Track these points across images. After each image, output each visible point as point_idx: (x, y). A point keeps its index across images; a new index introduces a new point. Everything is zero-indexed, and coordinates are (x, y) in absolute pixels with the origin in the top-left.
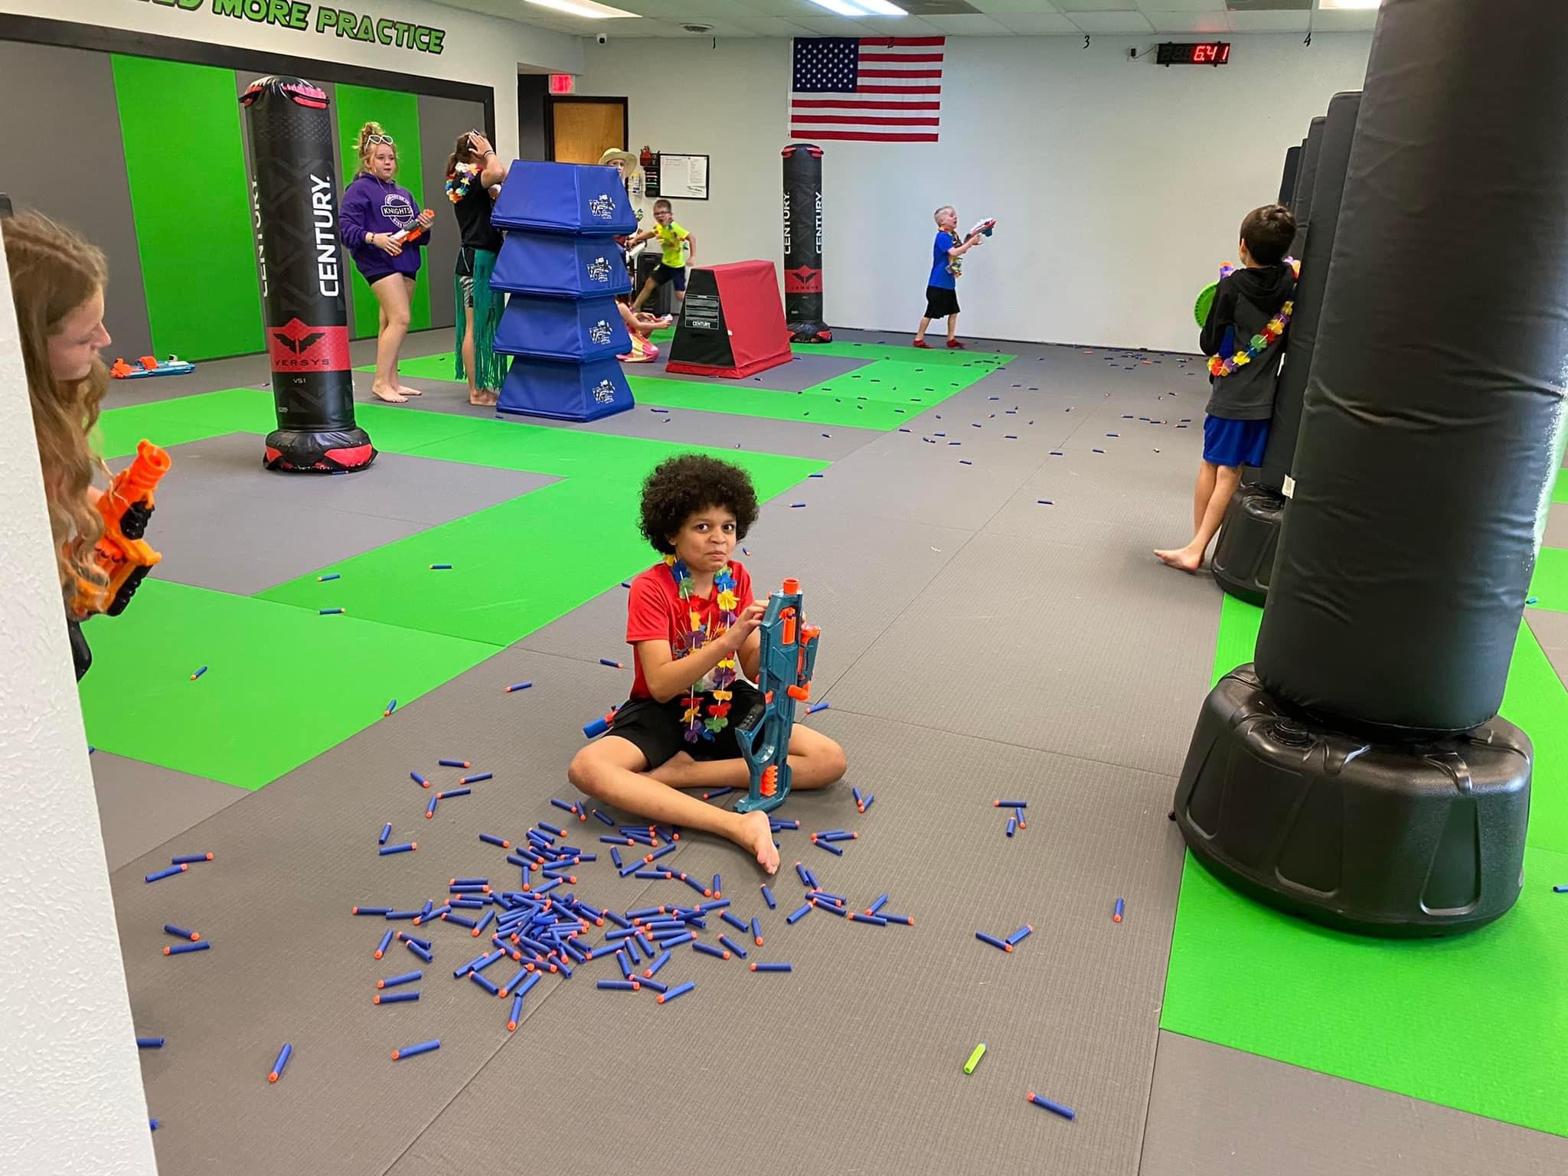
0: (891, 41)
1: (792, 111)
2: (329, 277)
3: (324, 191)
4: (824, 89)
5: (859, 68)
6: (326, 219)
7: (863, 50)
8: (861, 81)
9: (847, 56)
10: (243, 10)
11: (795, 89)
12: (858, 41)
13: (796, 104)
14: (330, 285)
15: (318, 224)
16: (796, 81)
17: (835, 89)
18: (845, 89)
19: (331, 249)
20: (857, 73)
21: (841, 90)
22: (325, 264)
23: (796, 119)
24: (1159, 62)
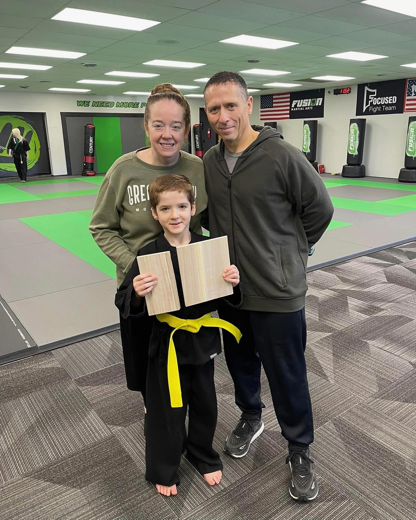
0: (279, 94)
1: (261, 114)
2: (91, 150)
3: (92, 139)
4: (267, 108)
5: (273, 102)
6: (92, 143)
7: (274, 97)
8: (274, 105)
9: (271, 99)
10: (123, 106)
11: (261, 108)
12: (273, 95)
13: (261, 112)
14: (91, 151)
15: (90, 143)
16: (261, 106)
17: (269, 107)
18: (271, 107)
19: (92, 146)
20: (273, 103)
21: (270, 108)
22: (91, 148)
23: (261, 115)
24: (334, 94)
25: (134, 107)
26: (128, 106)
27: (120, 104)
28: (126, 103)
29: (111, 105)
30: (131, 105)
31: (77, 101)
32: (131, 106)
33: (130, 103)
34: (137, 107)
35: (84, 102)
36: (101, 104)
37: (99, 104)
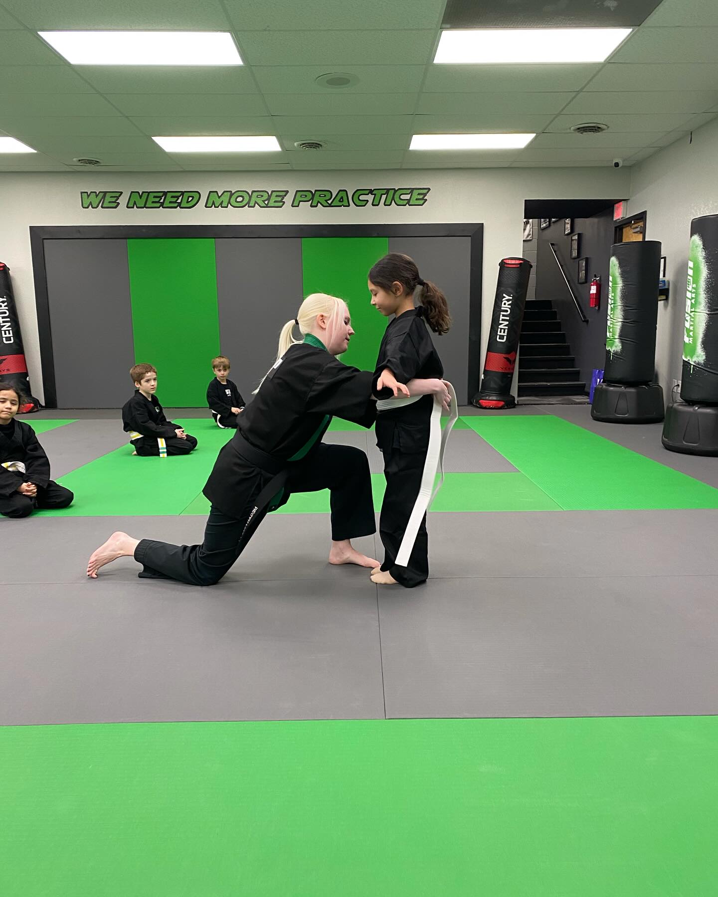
2: (7, 335)
6: (5, 313)
10: (229, 202)
15: (1, 315)
19: (9, 324)
22: (5, 331)
25: (267, 206)
26: (248, 203)
27: (219, 197)
28: (240, 194)
29: (188, 202)
30: (259, 201)
31: (82, 193)
32: (256, 202)
33: (255, 194)
34: (280, 204)
35: (102, 195)
36: (157, 200)
37: (151, 199)
